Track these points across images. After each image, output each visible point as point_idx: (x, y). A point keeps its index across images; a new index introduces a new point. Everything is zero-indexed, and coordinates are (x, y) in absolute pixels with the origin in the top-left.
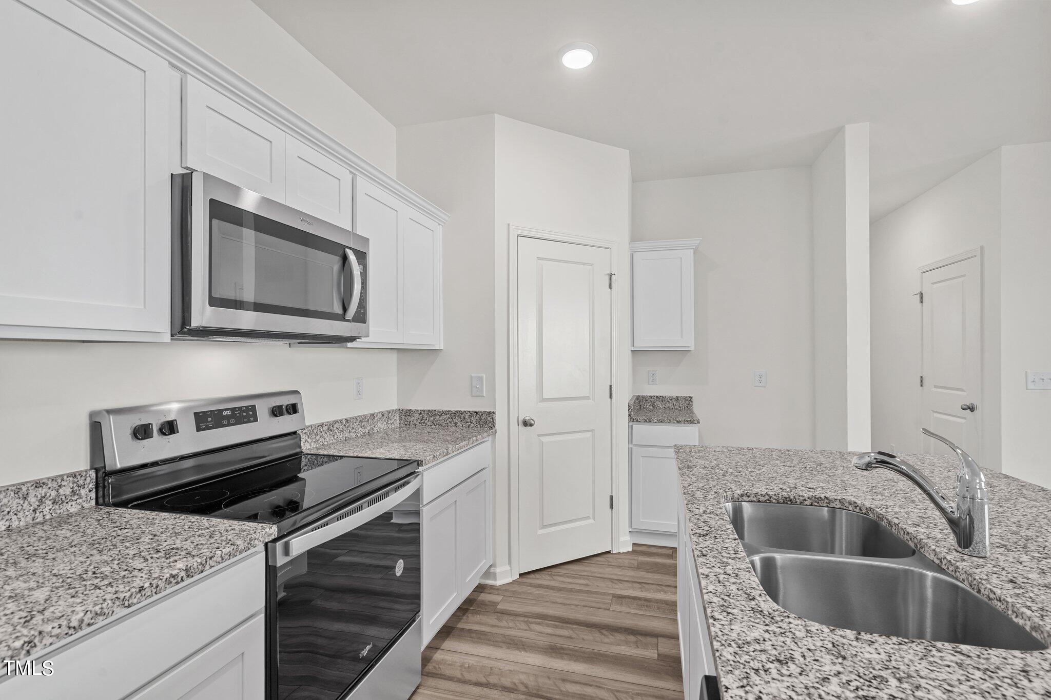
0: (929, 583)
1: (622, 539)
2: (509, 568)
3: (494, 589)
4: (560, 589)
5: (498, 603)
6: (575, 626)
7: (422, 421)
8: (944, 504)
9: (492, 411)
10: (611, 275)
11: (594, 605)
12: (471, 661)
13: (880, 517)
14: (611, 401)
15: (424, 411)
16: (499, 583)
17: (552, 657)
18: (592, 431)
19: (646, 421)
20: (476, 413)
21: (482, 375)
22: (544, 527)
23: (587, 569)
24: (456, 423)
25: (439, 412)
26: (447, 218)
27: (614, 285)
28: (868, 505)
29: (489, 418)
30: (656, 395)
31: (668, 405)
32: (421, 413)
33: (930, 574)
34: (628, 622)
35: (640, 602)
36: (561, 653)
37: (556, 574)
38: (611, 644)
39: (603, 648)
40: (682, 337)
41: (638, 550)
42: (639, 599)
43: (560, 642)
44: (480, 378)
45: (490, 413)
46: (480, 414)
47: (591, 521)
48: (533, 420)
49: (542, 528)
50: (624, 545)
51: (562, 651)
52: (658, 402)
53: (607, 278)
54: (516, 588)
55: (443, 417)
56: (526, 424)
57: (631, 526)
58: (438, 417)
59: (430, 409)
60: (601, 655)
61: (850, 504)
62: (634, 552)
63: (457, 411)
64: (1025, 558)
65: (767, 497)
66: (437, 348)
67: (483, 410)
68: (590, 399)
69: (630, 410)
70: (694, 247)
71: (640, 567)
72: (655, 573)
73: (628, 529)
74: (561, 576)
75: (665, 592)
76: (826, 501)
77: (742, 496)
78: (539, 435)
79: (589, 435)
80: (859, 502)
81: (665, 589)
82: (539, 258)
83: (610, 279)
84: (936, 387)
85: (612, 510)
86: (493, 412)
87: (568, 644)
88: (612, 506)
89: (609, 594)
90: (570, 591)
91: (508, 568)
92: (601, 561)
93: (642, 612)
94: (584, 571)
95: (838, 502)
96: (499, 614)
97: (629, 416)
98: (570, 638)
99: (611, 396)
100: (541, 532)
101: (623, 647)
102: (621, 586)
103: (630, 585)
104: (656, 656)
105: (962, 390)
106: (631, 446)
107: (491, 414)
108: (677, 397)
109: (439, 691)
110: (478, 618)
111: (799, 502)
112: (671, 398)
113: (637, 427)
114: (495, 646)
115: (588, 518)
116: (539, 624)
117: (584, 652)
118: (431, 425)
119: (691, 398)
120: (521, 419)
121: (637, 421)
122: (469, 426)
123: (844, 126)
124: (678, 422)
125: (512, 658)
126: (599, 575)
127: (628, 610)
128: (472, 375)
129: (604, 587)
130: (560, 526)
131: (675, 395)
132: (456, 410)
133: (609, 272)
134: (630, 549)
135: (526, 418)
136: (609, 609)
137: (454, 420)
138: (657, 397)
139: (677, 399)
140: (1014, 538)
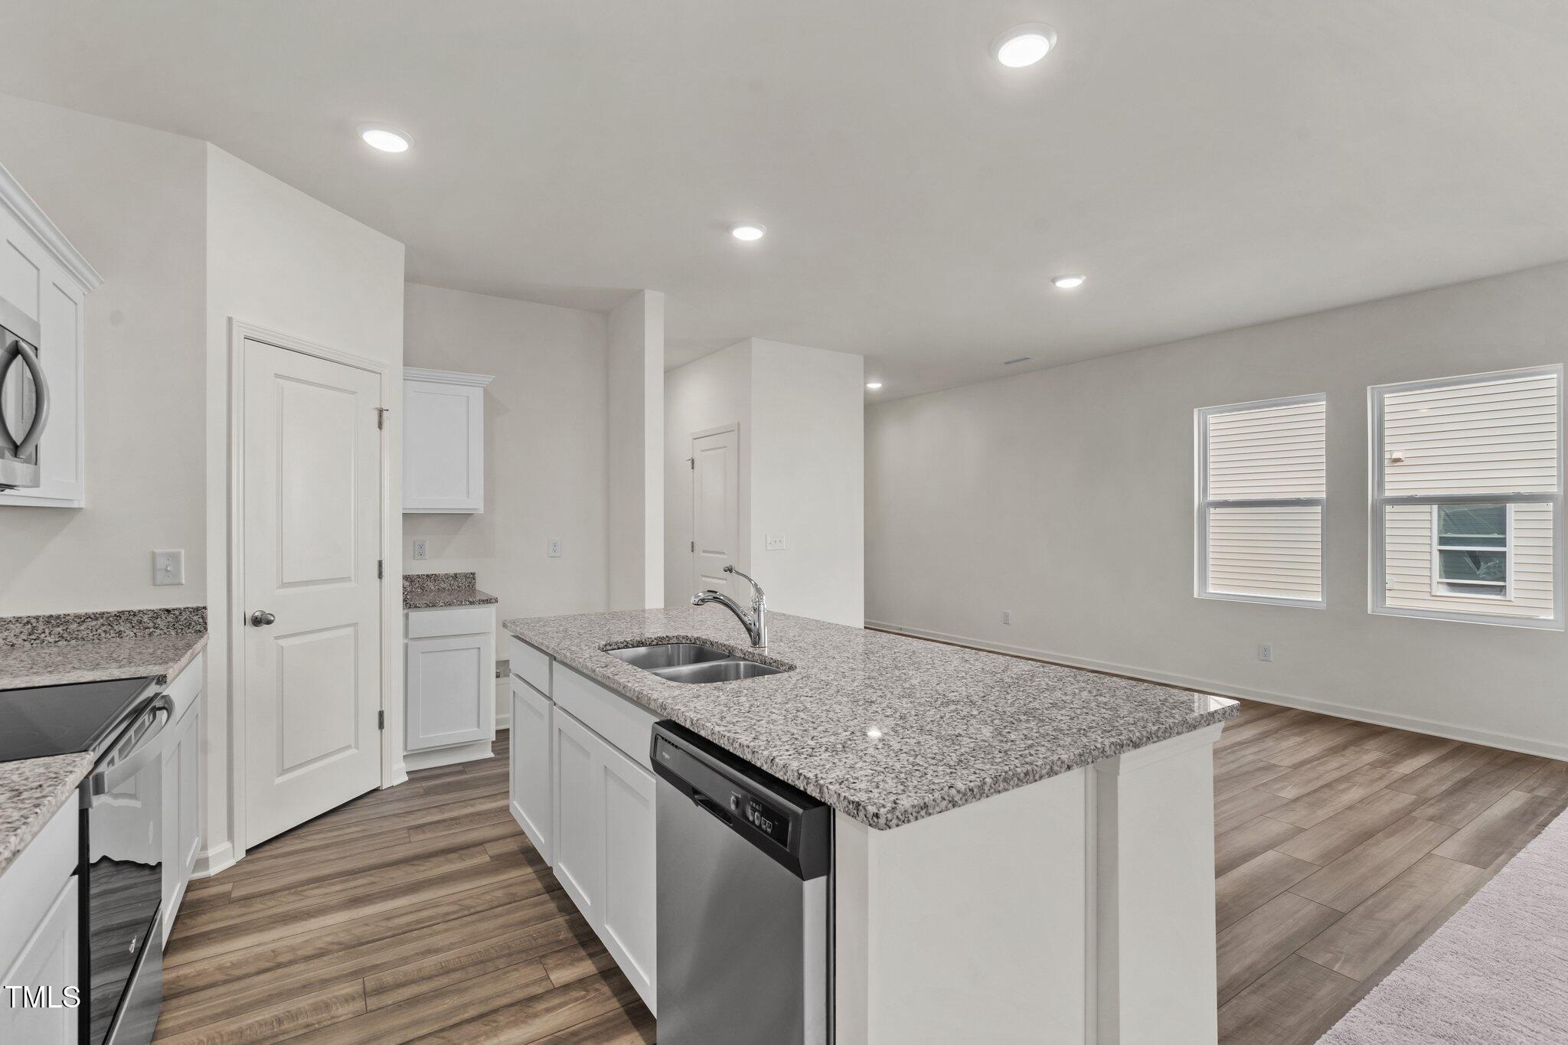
0: (742, 667)
1: (395, 767)
2: (230, 845)
3: (208, 882)
4: (327, 847)
5: (230, 893)
6: (372, 872)
7: (33, 637)
8: (745, 619)
9: (202, 605)
10: (381, 412)
11: (386, 845)
12: (234, 958)
13: (705, 642)
14: (381, 582)
15: (37, 618)
16: (214, 870)
17: (358, 907)
18: (355, 625)
19: (428, 606)
20: (168, 611)
21: (178, 550)
22: (285, 771)
23: (353, 815)
24: (120, 634)
25: (78, 616)
26: (96, 284)
27: (385, 424)
28: (696, 636)
29: (196, 618)
30: (426, 573)
31: (443, 585)
32: (28, 622)
33: (742, 663)
34: (442, 844)
35: (447, 824)
36: (370, 900)
37: (306, 834)
38: (431, 869)
39: (420, 877)
40: (468, 497)
41: (414, 776)
42: (444, 821)
43: (360, 892)
44: (174, 557)
45: (197, 609)
46: (177, 613)
47: (353, 751)
48: (271, 615)
49: (281, 775)
50: (397, 775)
51: (370, 898)
52: (429, 583)
53: (375, 414)
54: (249, 868)
55: (87, 624)
56: (257, 622)
57: (405, 748)
58: (74, 626)
59: (53, 614)
60: (424, 882)
61: (683, 638)
62: (411, 781)
63: (123, 612)
64: (781, 644)
65: (625, 644)
66: (75, 505)
67: (182, 606)
68: (351, 580)
69: (406, 593)
70: (484, 386)
71: (428, 792)
72: (450, 792)
73: (403, 753)
74: (317, 833)
75: (472, 805)
76: (667, 639)
77: (606, 645)
78: (277, 638)
79: (350, 631)
80: (689, 635)
81: (472, 802)
82: (277, 376)
83: (380, 416)
84: (704, 552)
85: (381, 731)
86: (205, 608)
87: (375, 889)
88: (381, 726)
89: (402, 829)
90: (344, 842)
91: (228, 845)
92: (370, 802)
93: (453, 831)
94: (351, 818)
95: (675, 639)
96: (243, 902)
97: (405, 600)
98: (373, 883)
99: (380, 576)
100: (279, 780)
101: (447, 867)
102: (413, 817)
103: (425, 812)
104: (488, 858)
105: (723, 553)
106: (406, 641)
107: (200, 611)
108: (456, 575)
109: (200, 1003)
110: (204, 918)
111: (648, 643)
112: (447, 576)
113: (414, 615)
114: (260, 931)
115: (349, 747)
116: (317, 888)
117: (401, 888)
118: (56, 642)
119: (473, 574)
120: (248, 616)
121: (416, 607)
122: (150, 634)
123: (642, 290)
124: (471, 603)
125: (300, 930)
126: (377, 816)
127: (434, 835)
128: (156, 551)
129: (387, 825)
130: (310, 766)
131: (452, 572)
132: (121, 610)
133: (378, 407)
134: (406, 778)
135: (256, 614)
136: (410, 842)
137: (116, 627)
138: (427, 576)
139: (455, 576)
140: (775, 637)
